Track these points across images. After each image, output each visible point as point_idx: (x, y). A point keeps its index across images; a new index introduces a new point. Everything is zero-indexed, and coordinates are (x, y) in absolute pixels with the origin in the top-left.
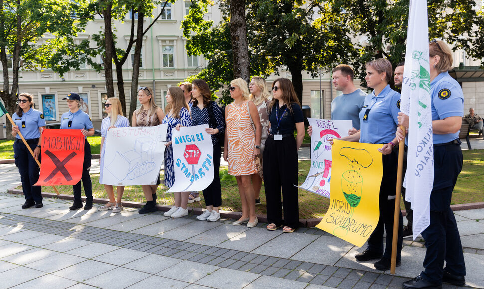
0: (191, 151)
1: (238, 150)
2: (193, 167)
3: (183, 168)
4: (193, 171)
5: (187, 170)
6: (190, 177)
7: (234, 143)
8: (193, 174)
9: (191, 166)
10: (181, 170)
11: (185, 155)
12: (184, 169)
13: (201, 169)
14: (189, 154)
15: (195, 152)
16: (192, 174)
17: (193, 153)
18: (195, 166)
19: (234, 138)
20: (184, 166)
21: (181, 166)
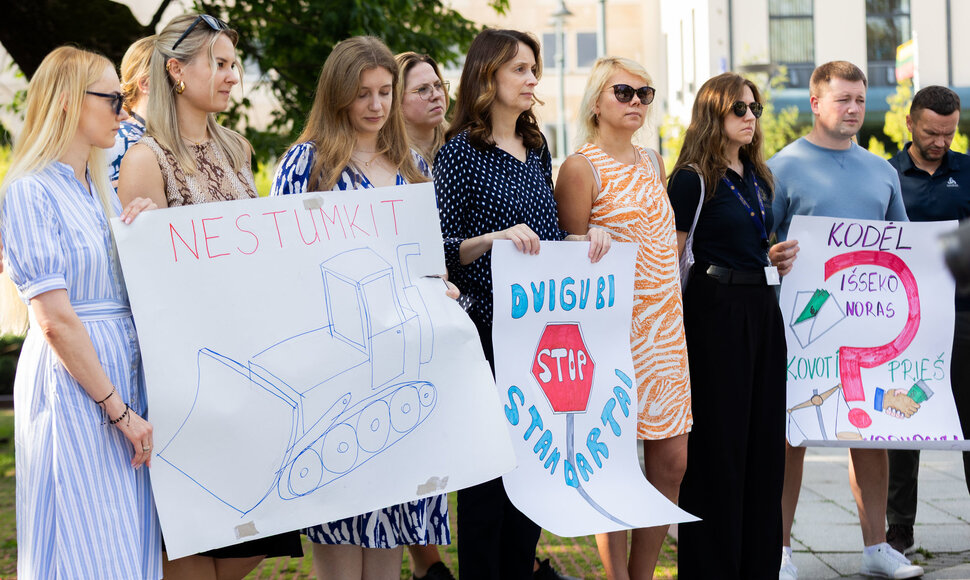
0: (559, 353)
1: (673, 333)
2: (570, 423)
3: (532, 428)
4: (570, 439)
5: (548, 437)
6: (561, 465)
7: (663, 310)
8: (570, 454)
9: (562, 417)
10: (526, 437)
11: (537, 371)
12: (537, 434)
13: (596, 432)
14: (551, 362)
15: (571, 359)
16: (564, 456)
17: (564, 360)
18: (578, 416)
19: (663, 288)
20: (537, 422)
21: (526, 420)
